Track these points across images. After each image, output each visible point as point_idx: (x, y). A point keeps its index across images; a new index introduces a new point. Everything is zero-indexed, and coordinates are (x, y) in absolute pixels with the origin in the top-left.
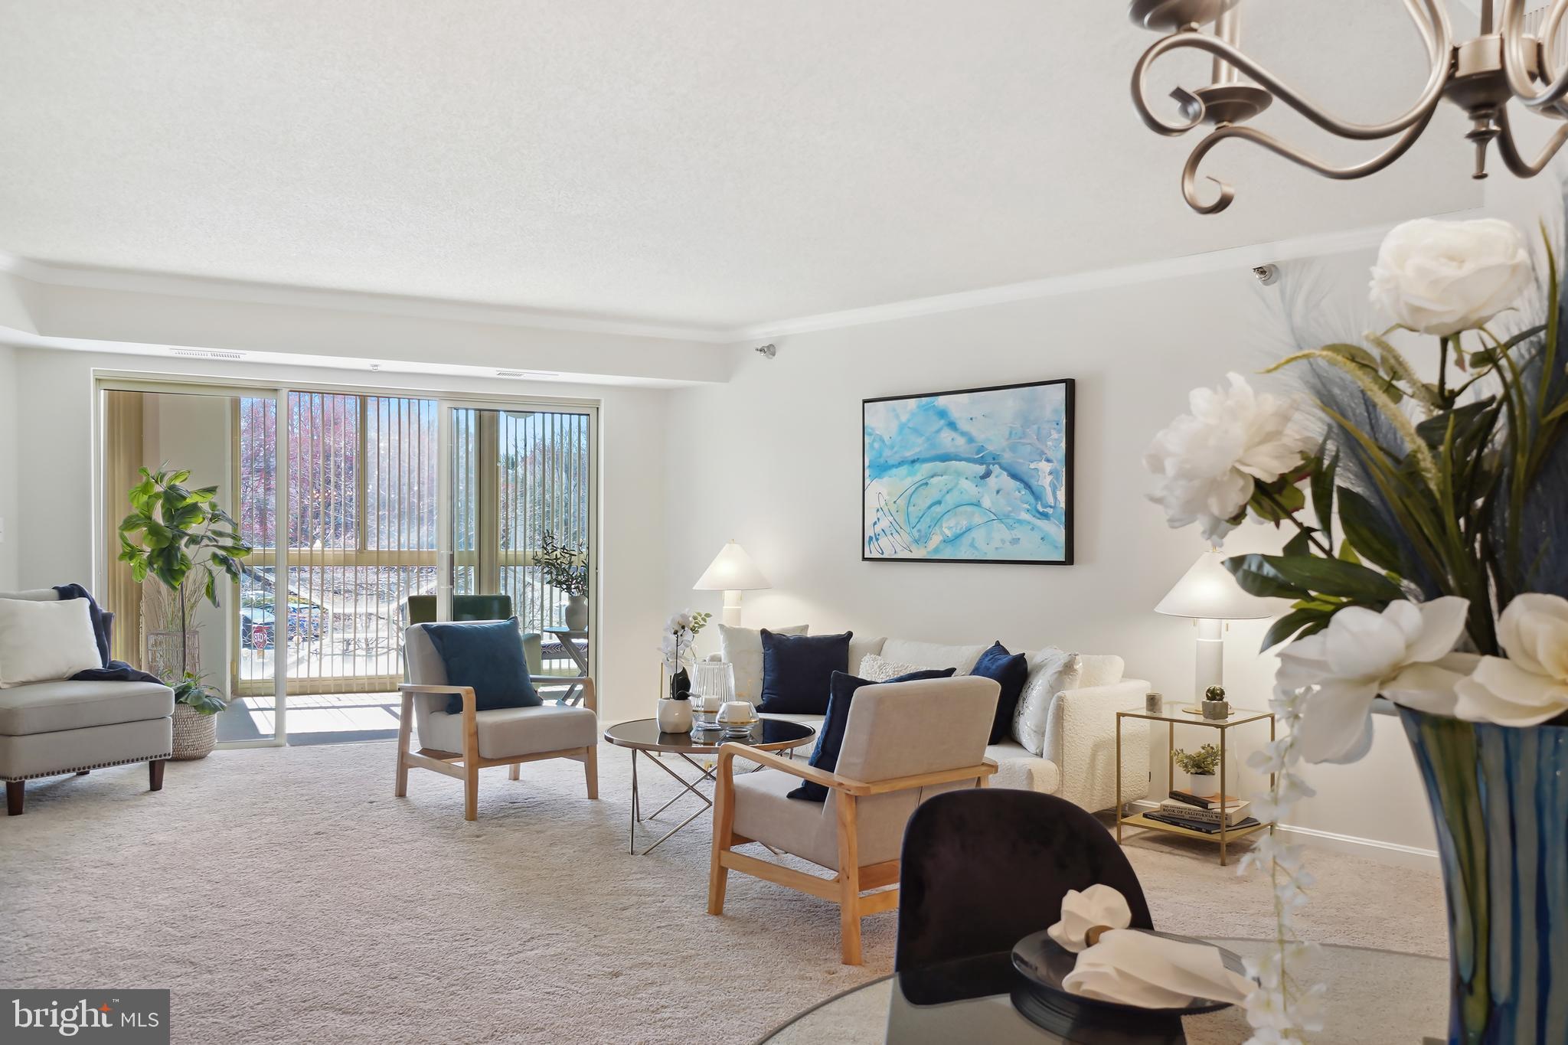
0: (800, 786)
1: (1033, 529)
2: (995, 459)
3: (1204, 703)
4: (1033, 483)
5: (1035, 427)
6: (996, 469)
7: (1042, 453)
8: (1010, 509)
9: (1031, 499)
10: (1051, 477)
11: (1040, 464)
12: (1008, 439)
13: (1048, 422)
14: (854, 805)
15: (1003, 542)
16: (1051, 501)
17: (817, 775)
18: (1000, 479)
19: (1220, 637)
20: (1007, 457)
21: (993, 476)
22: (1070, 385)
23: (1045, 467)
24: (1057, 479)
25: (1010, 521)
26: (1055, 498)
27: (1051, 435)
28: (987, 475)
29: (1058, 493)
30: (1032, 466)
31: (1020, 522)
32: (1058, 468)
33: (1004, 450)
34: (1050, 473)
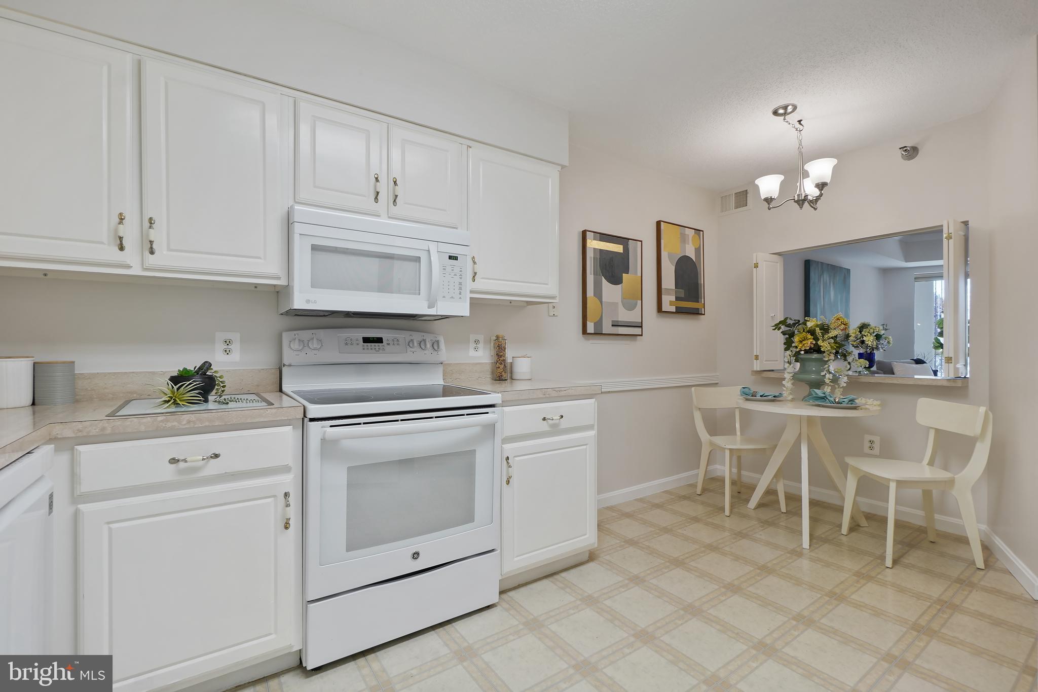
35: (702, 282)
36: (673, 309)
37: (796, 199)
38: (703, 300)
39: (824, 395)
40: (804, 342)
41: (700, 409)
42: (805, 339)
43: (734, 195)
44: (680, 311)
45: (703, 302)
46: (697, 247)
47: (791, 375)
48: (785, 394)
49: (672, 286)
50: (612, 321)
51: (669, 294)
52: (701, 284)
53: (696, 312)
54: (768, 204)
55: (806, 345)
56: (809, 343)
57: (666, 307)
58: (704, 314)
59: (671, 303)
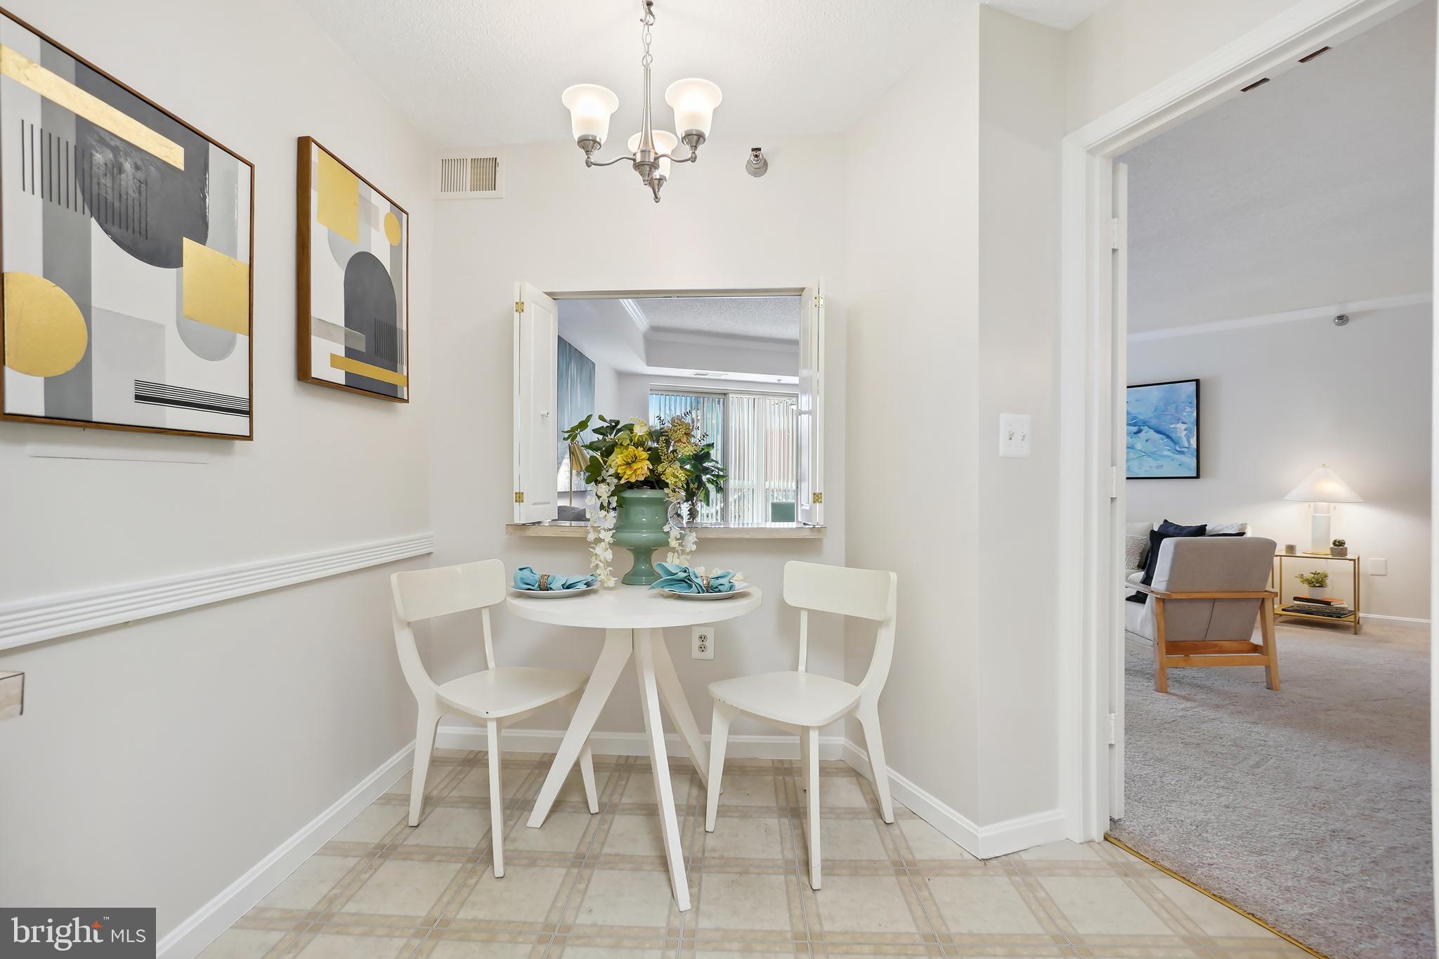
0: (1134, 594)
1: (1173, 460)
2: (1145, 423)
3: (1331, 548)
4: (1173, 435)
5: (1174, 405)
6: (1146, 429)
7: (1179, 419)
8: (1155, 449)
9: (1172, 444)
10: (1186, 432)
11: (1178, 425)
12: (1154, 412)
13: (1183, 402)
14: (1162, 604)
15: (1151, 467)
16: (1186, 444)
17: (1142, 588)
18: (1148, 433)
19: (1328, 513)
20: (1153, 422)
21: (1143, 432)
22: (1197, 381)
23: (1182, 426)
24: (1190, 433)
25: (1156, 456)
26: (1189, 443)
27: (1185, 409)
28: (1139, 431)
29: (1191, 440)
30: (1172, 426)
31: (1164, 456)
32: (1191, 427)
33: (1151, 418)
34: (1185, 430)
35: (404, 329)
36: (339, 377)
37: (638, 159)
38: (405, 367)
39: (685, 574)
40: (635, 466)
41: (409, 623)
42: (635, 459)
43: (469, 161)
44: (356, 387)
45: (405, 374)
46: (396, 244)
47: (611, 533)
48: (602, 573)
49: (338, 318)
50: (138, 383)
51: (328, 336)
52: (402, 331)
53: (389, 394)
54: (587, 152)
55: (639, 472)
56: (643, 469)
57: (321, 368)
58: (407, 401)
59: (335, 361)
